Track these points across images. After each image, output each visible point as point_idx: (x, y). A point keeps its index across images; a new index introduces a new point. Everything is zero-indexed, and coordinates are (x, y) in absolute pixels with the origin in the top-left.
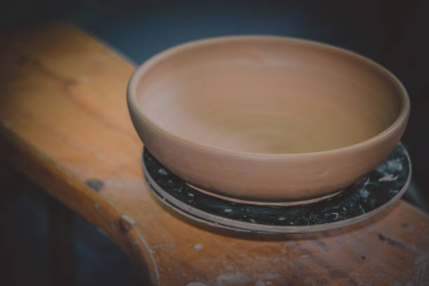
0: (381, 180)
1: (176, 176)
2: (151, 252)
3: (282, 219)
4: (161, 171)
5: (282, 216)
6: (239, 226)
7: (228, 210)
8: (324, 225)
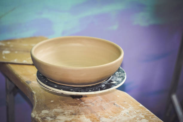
0: (111, 83)
1: (44, 76)
2: (36, 101)
3: (71, 90)
4: (41, 75)
5: (72, 89)
6: (57, 91)
7: (56, 86)
8: (84, 93)
